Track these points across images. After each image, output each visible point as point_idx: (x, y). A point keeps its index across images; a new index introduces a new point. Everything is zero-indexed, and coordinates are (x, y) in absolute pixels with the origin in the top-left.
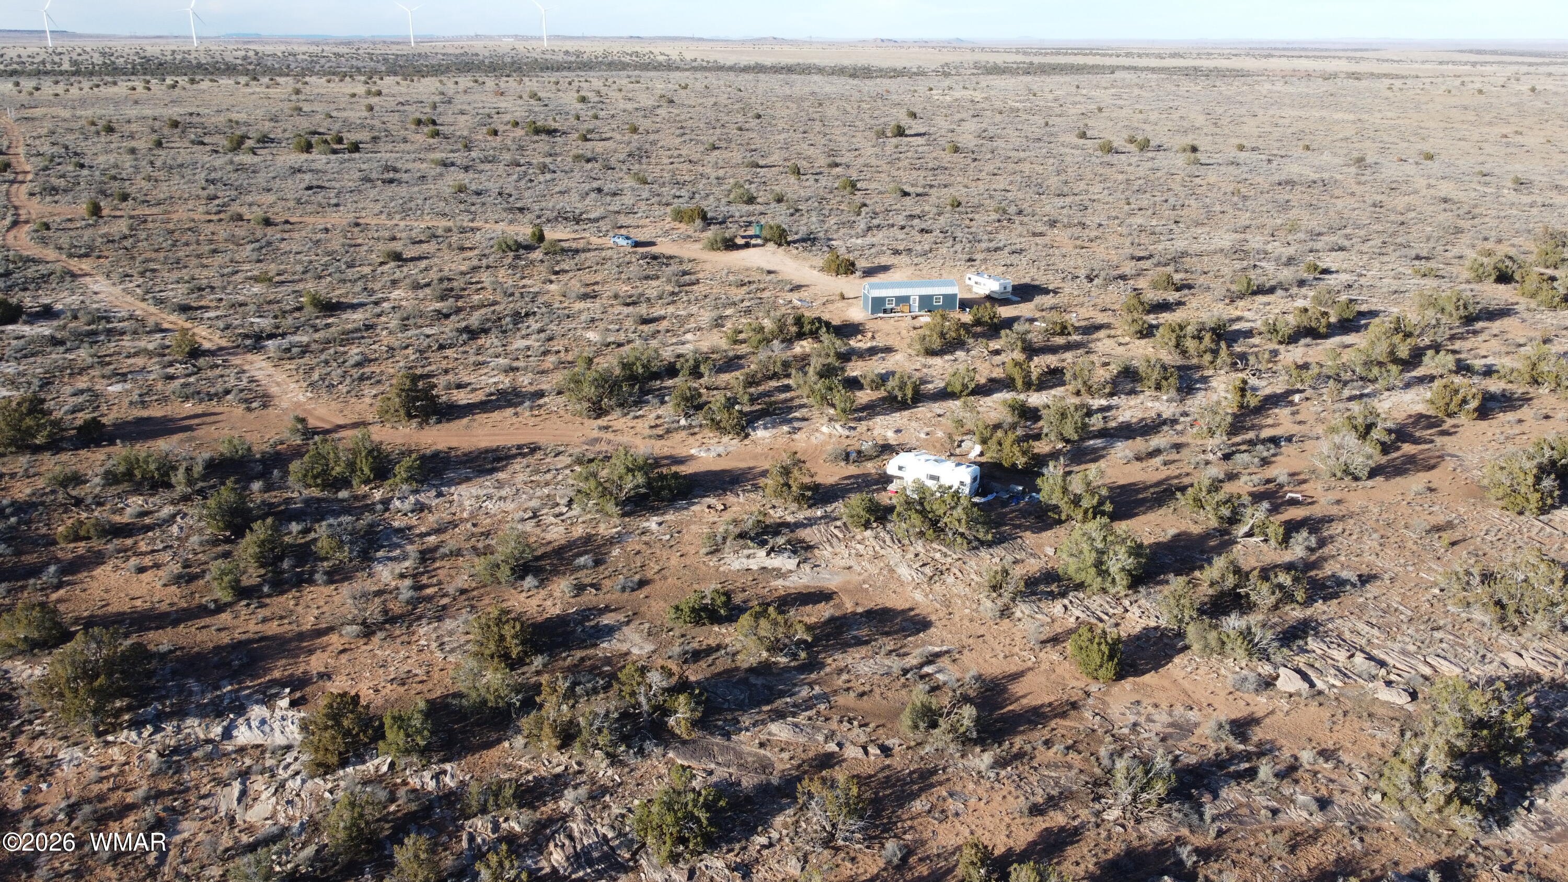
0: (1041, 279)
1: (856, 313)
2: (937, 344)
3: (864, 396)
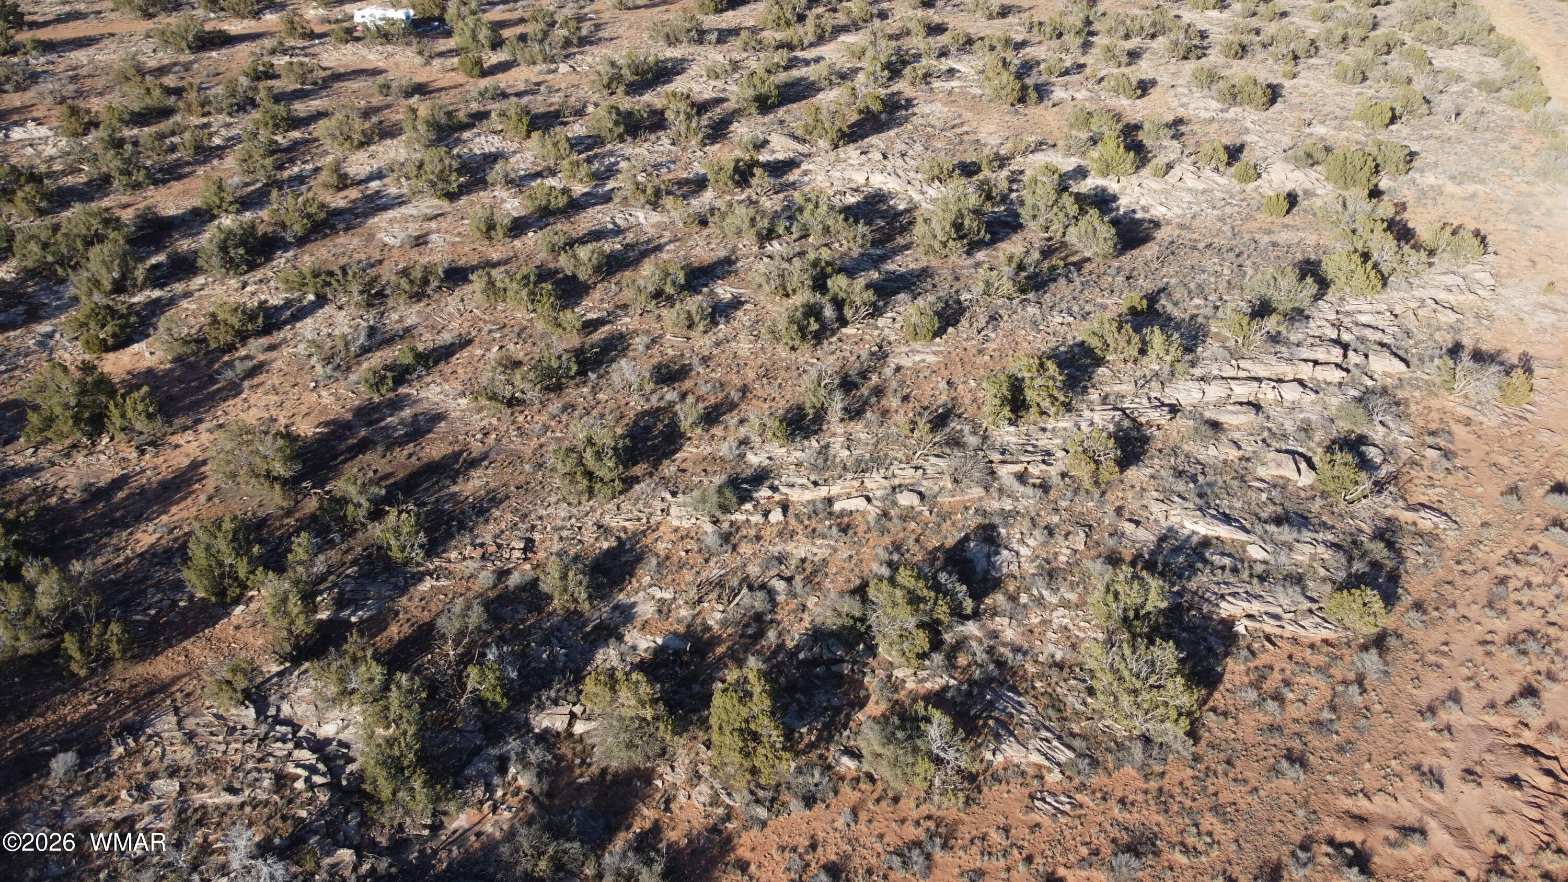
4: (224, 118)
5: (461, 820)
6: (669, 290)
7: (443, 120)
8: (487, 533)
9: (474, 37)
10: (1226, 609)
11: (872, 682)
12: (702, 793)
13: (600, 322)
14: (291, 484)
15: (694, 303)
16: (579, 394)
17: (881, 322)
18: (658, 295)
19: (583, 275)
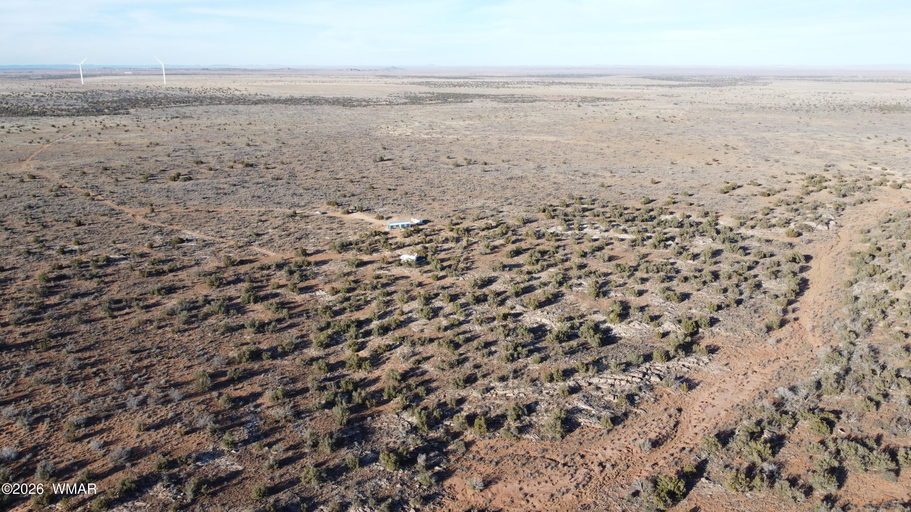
0: (430, 218)
1: (387, 229)
2: (406, 235)
3: (393, 247)
4: (369, 292)
5: (431, 435)
6: (480, 347)
7: (427, 296)
8: (437, 393)
9: (436, 267)
10: (580, 420)
11: (505, 424)
12: (472, 436)
13: (463, 354)
14: (399, 381)
15: (485, 351)
16: (457, 369)
17: (528, 359)
18: (477, 348)
19: (460, 342)
